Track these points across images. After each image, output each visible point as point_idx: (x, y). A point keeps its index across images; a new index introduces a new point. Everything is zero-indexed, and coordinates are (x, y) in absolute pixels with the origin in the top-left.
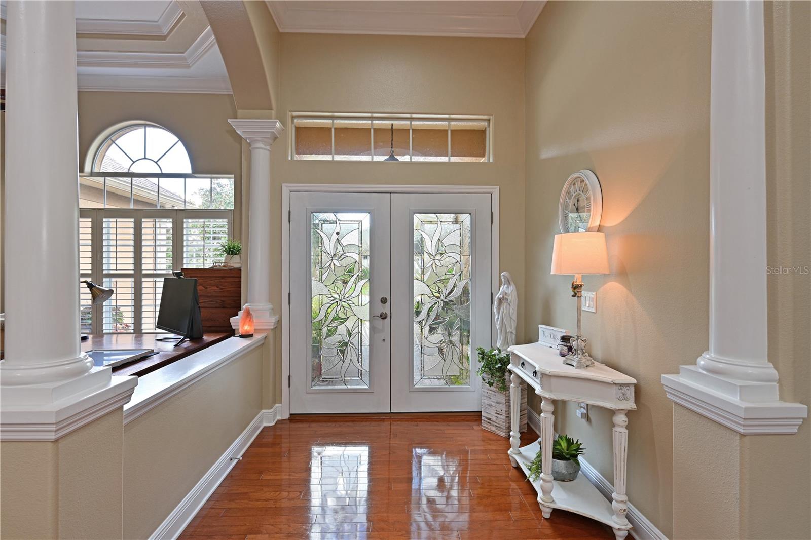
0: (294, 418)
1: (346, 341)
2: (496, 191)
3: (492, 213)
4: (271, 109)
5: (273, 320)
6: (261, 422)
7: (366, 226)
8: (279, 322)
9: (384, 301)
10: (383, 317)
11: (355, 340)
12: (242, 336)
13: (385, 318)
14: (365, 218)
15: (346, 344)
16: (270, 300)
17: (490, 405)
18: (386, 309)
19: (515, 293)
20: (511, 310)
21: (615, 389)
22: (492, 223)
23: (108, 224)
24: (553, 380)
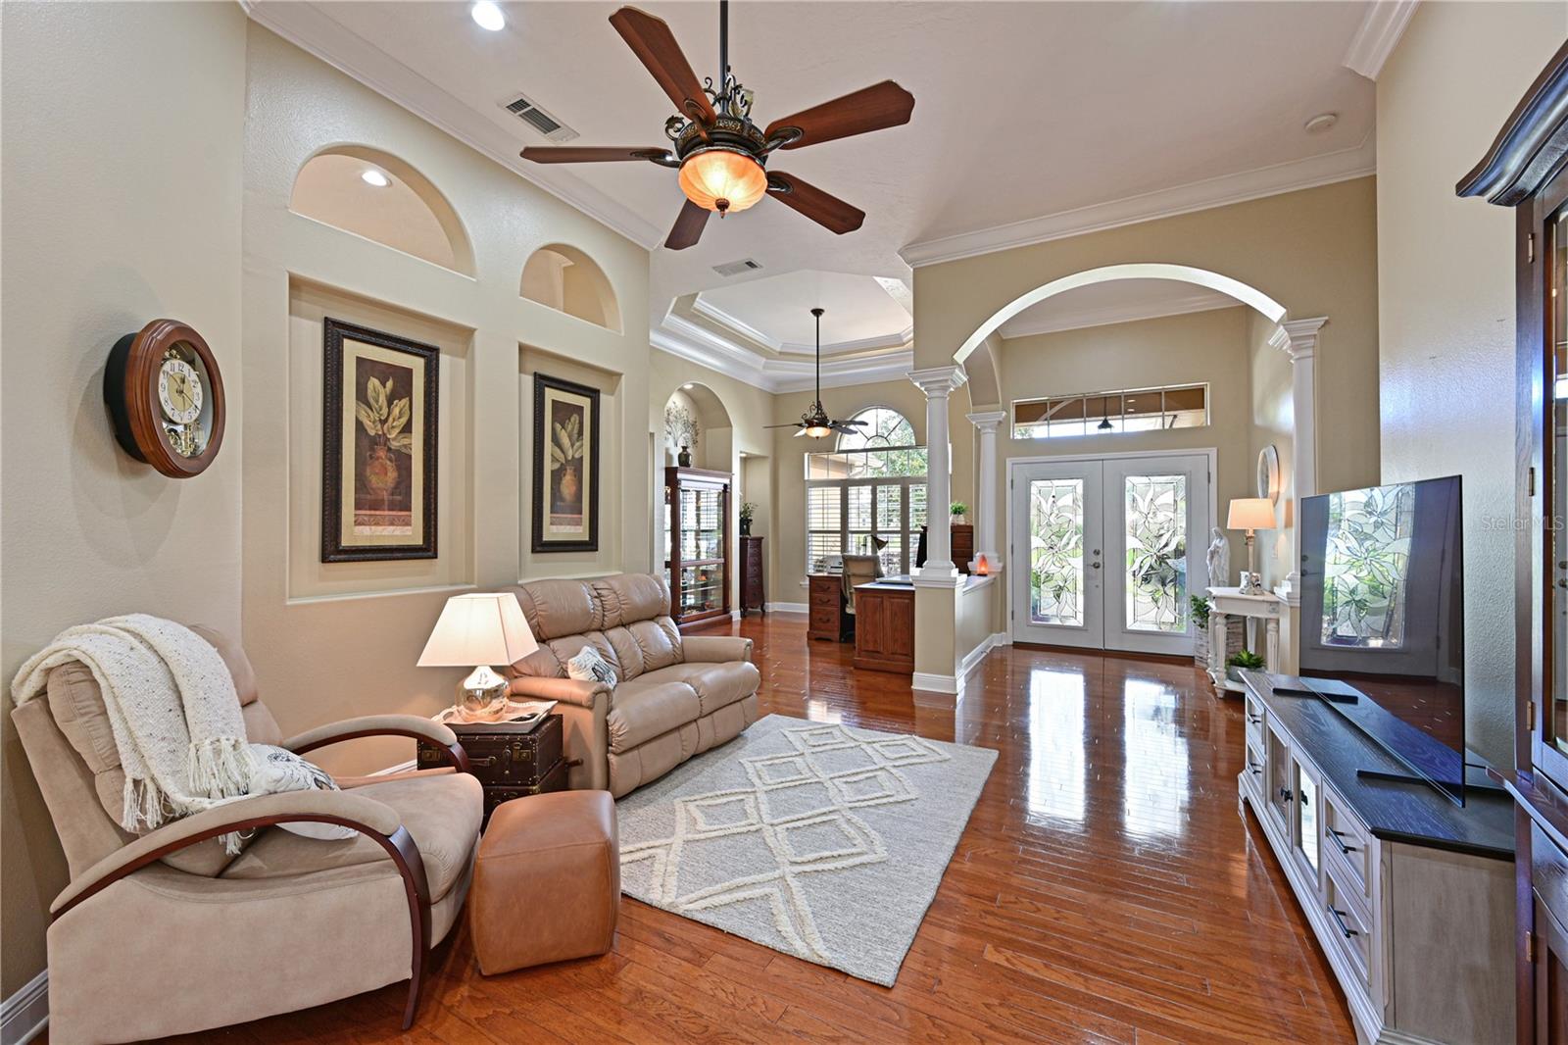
0: (1017, 645)
1: (1062, 585)
2: (1213, 452)
3: (1209, 473)
4: (998, 403)
5: (1001, 565)
6: (992, 642)
7: (1080, 490)
8: (1004, 568)
9: (1097, 553)
10: (1097, 566)
11: (1070, 586)
12: (979, 575)
13: (1098, 567)
14: (1079, 484)
15: (1061, 588)
16: (997, 550)
17: (1202, 645)
18: (1099, 559)
19: (1227, 547)
20: (1224, 561)
21: (1265, 605)
22: (1209, 481)
23: (853, 491)
24: (1224, 601)
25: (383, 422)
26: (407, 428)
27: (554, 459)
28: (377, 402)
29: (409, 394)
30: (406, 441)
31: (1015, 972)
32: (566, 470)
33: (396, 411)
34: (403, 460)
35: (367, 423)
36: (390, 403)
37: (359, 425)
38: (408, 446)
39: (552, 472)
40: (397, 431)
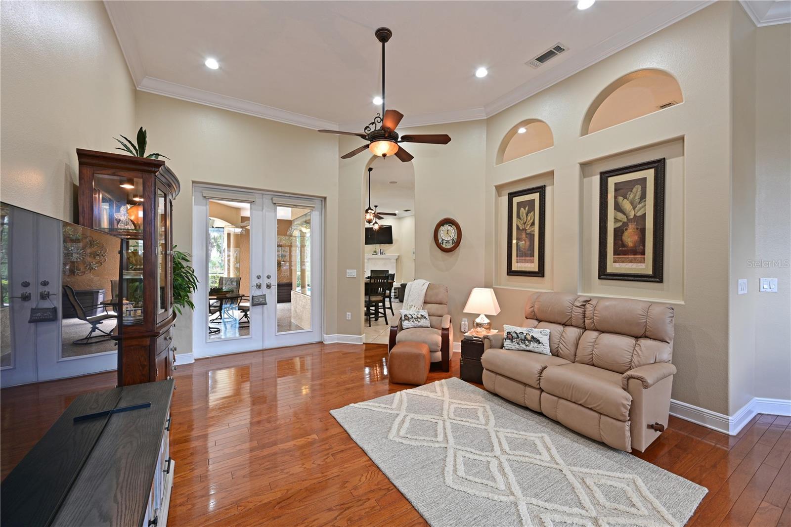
25: (525, 223)
26: (533, 224)
27: (616, 220)
28: (523, 216)
29: (534, 210)
30: (533, 229)
31: (304, 437)
32: (628, 226)
33: (529, 218)
34: (531, 236)
35: (520, 225)
36: (527, 215)
37: (517, 226)
38: (534, 231)
39: (615, 229)
40: (529, 226)
